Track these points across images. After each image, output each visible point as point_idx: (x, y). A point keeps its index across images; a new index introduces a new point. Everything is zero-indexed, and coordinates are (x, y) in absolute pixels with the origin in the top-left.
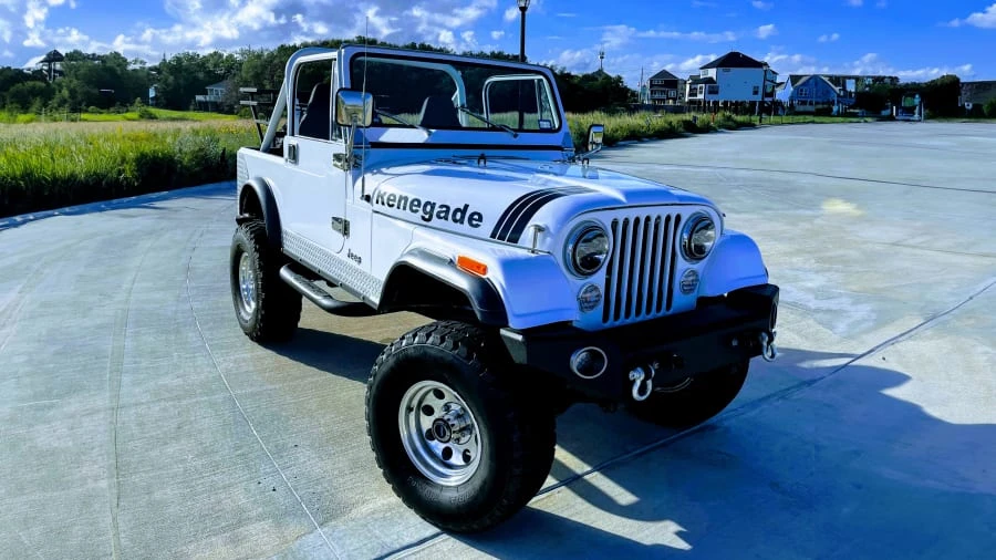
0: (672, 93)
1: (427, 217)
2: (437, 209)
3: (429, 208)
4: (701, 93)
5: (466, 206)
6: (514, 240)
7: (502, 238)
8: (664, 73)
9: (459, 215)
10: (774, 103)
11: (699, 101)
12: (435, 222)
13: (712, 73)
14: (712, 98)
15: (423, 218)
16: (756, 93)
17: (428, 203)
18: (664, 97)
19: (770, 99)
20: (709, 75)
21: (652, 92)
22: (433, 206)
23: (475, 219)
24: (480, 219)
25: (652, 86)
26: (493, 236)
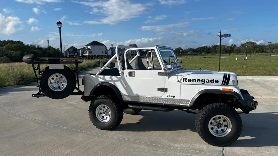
0: (76, 54)
1: (203, 83)
2: (206, 81)
3: (203, 81)
4: (87, 53)
5: (213, 79)
6: (227, 84)
7: (224, 84)
8: (72, 47)
9: (212, 81)
10: (108, 55)
11: (86, 56)
12: (206, 83)
13: (89, 47)
14: (90, 55)
15: (202, 83)
16: (103, 53)
17: (202, 80)
18: (73, 54)
19: (107, 54)
20: (88, 48)
21: (69, 54)
22: (204, 80)
23: (217, 81)
24: (218, 81)
25: (69, 51)
26: (222, 84)
